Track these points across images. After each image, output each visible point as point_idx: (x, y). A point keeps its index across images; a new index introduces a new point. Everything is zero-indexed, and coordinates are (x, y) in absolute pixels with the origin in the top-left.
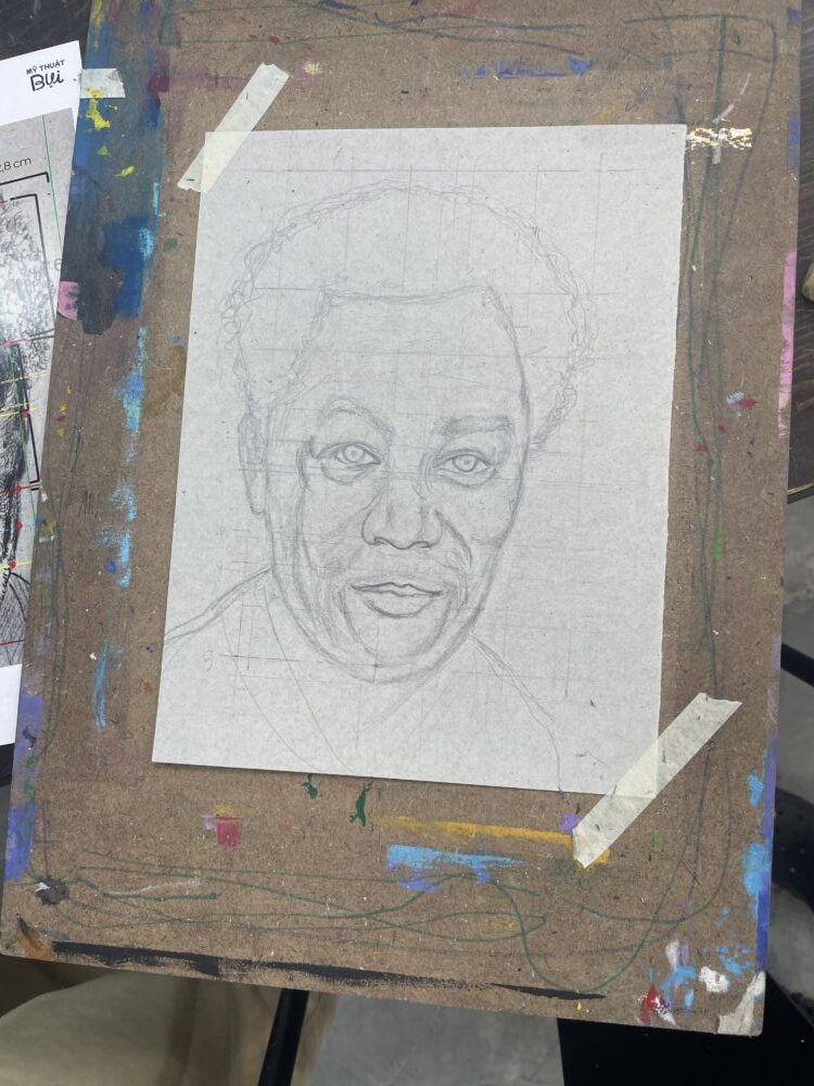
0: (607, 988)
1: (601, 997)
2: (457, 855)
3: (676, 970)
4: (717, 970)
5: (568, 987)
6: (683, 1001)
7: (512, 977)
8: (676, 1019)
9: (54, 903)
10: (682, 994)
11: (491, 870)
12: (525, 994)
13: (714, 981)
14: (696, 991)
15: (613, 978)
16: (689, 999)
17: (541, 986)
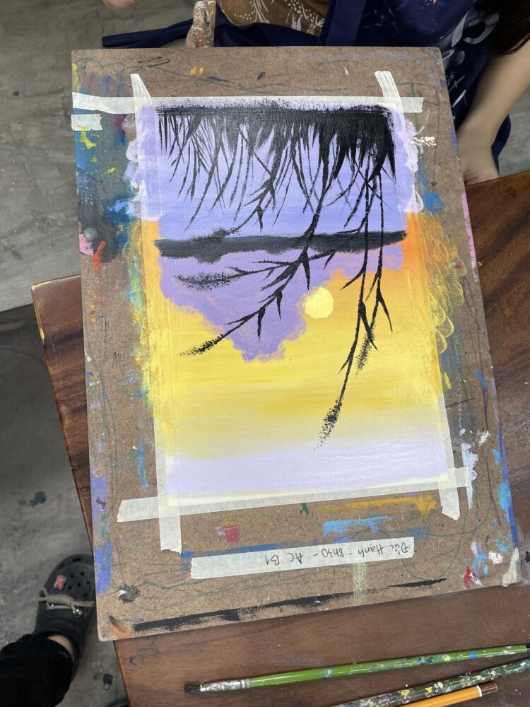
0: (446, 574)
1: (445, 579)
2: (360, 520)
3: (477, 556)
4: (496, 552)
5: (427, 579)
6: (483, 572)
7: (398, 580)
8: (482, 582)
9: (131, 601)
10: (482, 568)
11: (379, 524)
12: (407, 588)
13: (496, 558)
14: (488, 564)
15: (449, 568)
16: (486, 570)
17: (414, 581)
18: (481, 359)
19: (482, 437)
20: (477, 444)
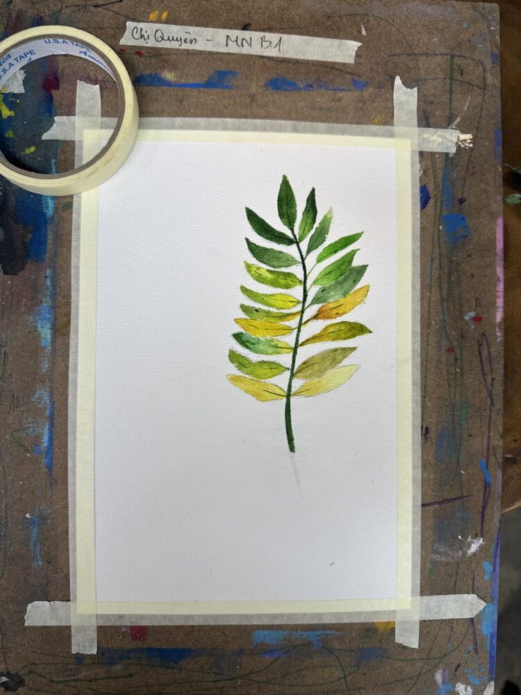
2: (299, 632)
3: (441, 687)
4: (466, 684)
9: (15, 690)
11: (322, 639)
13: (464, 690)
18: (488, 445)
19: (473, 545)
20: (465, 553)
